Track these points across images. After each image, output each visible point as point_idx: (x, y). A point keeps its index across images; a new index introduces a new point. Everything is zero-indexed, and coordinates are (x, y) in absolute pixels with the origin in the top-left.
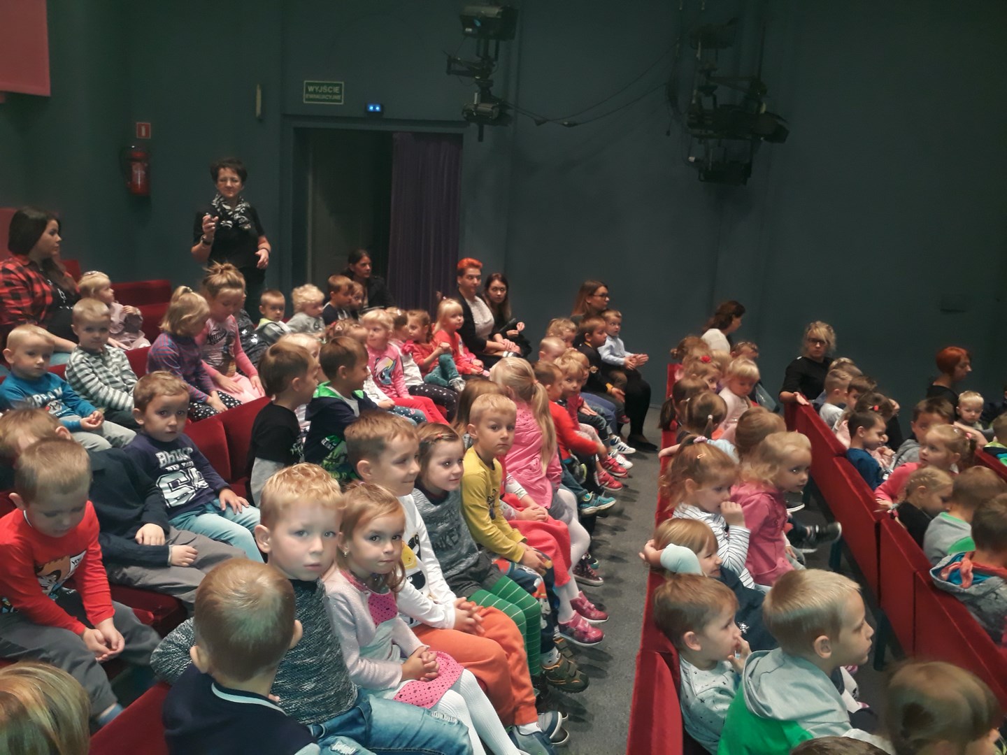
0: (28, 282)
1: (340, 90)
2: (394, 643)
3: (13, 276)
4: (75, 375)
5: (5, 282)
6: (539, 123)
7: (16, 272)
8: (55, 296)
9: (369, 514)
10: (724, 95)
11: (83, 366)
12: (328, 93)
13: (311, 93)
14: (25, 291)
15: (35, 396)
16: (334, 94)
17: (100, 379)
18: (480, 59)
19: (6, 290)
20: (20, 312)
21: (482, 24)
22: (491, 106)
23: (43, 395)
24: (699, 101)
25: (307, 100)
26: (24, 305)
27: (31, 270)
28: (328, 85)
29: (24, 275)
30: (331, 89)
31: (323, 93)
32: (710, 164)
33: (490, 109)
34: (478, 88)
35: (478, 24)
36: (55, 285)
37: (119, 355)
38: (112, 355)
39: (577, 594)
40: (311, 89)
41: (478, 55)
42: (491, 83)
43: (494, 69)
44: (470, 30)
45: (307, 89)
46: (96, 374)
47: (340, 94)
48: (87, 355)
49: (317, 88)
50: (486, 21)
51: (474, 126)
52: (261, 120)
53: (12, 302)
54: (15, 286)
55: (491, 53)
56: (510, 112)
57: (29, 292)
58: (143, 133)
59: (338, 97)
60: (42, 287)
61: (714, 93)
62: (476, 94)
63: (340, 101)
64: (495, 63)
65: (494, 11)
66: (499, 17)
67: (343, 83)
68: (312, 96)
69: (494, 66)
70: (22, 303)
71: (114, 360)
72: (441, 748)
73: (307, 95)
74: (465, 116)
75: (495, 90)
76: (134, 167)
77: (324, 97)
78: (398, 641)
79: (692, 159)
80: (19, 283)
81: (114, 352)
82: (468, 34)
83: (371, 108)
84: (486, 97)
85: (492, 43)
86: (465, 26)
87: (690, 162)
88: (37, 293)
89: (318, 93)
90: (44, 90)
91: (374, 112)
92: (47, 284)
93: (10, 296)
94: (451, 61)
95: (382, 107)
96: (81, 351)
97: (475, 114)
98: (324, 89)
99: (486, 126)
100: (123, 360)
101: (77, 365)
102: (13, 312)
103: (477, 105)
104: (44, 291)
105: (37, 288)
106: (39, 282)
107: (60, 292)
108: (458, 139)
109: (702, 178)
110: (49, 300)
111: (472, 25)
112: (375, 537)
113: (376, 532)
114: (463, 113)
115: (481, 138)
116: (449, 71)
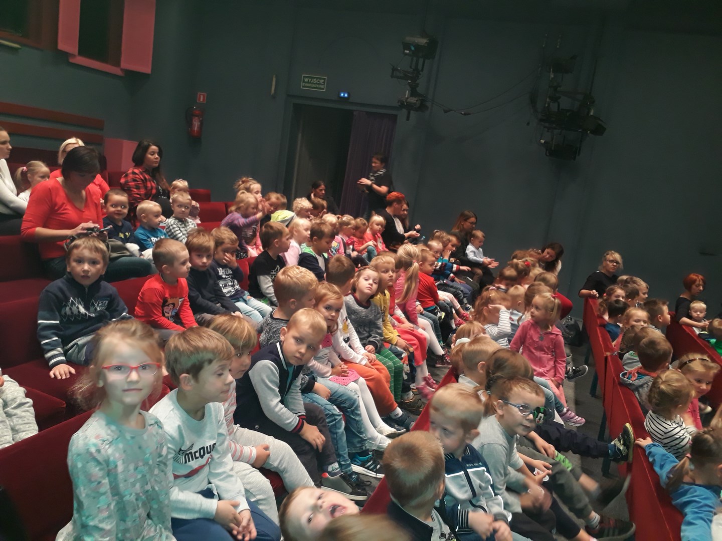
0: (145, 181)
1: (324, 82)
2: (329, 361)
3: (137, 176)
4: (171, 230)
5: (133, 179)
6: (446, 112)
7: (139, 174)
8: (157, 189)
9: (328, 297)
10: (565, 103)
11: (175, 226)
12: (316, 83)
13: (306, 82)
14: (142, 185)
15: (152, 238)
16: (319, 84)
17: (183, 234)
18: (412, 70)
19: (133, 184)
20: (139, 196)
21: (415, 48)
22: (416, 99)
23: (156, 238)
24: (549, 105)
25: (303, 87)
26: (142, 192)
27: (146, 174)
28: (317, 78)
29: (143, 176)
30: (318, 81)
31: (313, 83)
32: (553, 146)
33: (415, 101)
34: (408, 87)
35: (413, 48)
36: (158, 184)
37: (193, 224)
38: (189, 223)
39: (427, 374)
40: (306, 80)
41: (411, 67)
42: (417, 85)
43: (420, 76)
44: (408, 52)
45: (304, 80)
46: (181, 231)
47: (324, 84)
48: (177, 221)
49: (310, 80)
50: (418, 47)
51: (404, 111)
52: (274, 97)
53: (135, 190)
54: (138, 181)
55: (420, 67)
56: (429, 104)
57: (144, 186)
58: (201, 100)
59: (322, 87)
60: (151, 184)
61: (559, 101)
62: (407, 91)
63: (323, 89)
64: (421, 73)
65: (423, 41)
66: (426, 45)
67: (326, 78)
68: (306, 85)
69: (420, 74)
70: (140, 191)
71: (190, 226)
72: (346, 400)
73: (303, 84)
74: (400, 104)
75: (420, 90)
76: (194, 120)
77: (314, 86)
78: (330, 360)
79: (543, 141)
80: (141, 180)
81: (190, 222)
82: (406, 54)
83: (342, 95)
84: (414, 93)
85: (421, 61)
86: (405, 49)
87: (542, 143)
88: (148, 187)
89: (310, 83)
90: (148, 70)
91: (344, 98)
92: (154, 182)
93: (135, 187)
94: (394, 69)
95: (349, 95)
96: (174, 219)
97: (405, 103)
98: (315, 81)
99: (412, 112)
100: (195, 226)
101: (172, 225)
102: (135, 195)
103: (407, 98)
104: (152, 186)
105: (149, 185)
106: (150, 181)
107: (160, 188)
108: (394, 118)
109: (548, 154)
110: (154, 191)
111: (409, 49)
112: (328, 308)
113: (329, 305)
114: (398, 102)
115: (408, 119)
116: (392, 76)
